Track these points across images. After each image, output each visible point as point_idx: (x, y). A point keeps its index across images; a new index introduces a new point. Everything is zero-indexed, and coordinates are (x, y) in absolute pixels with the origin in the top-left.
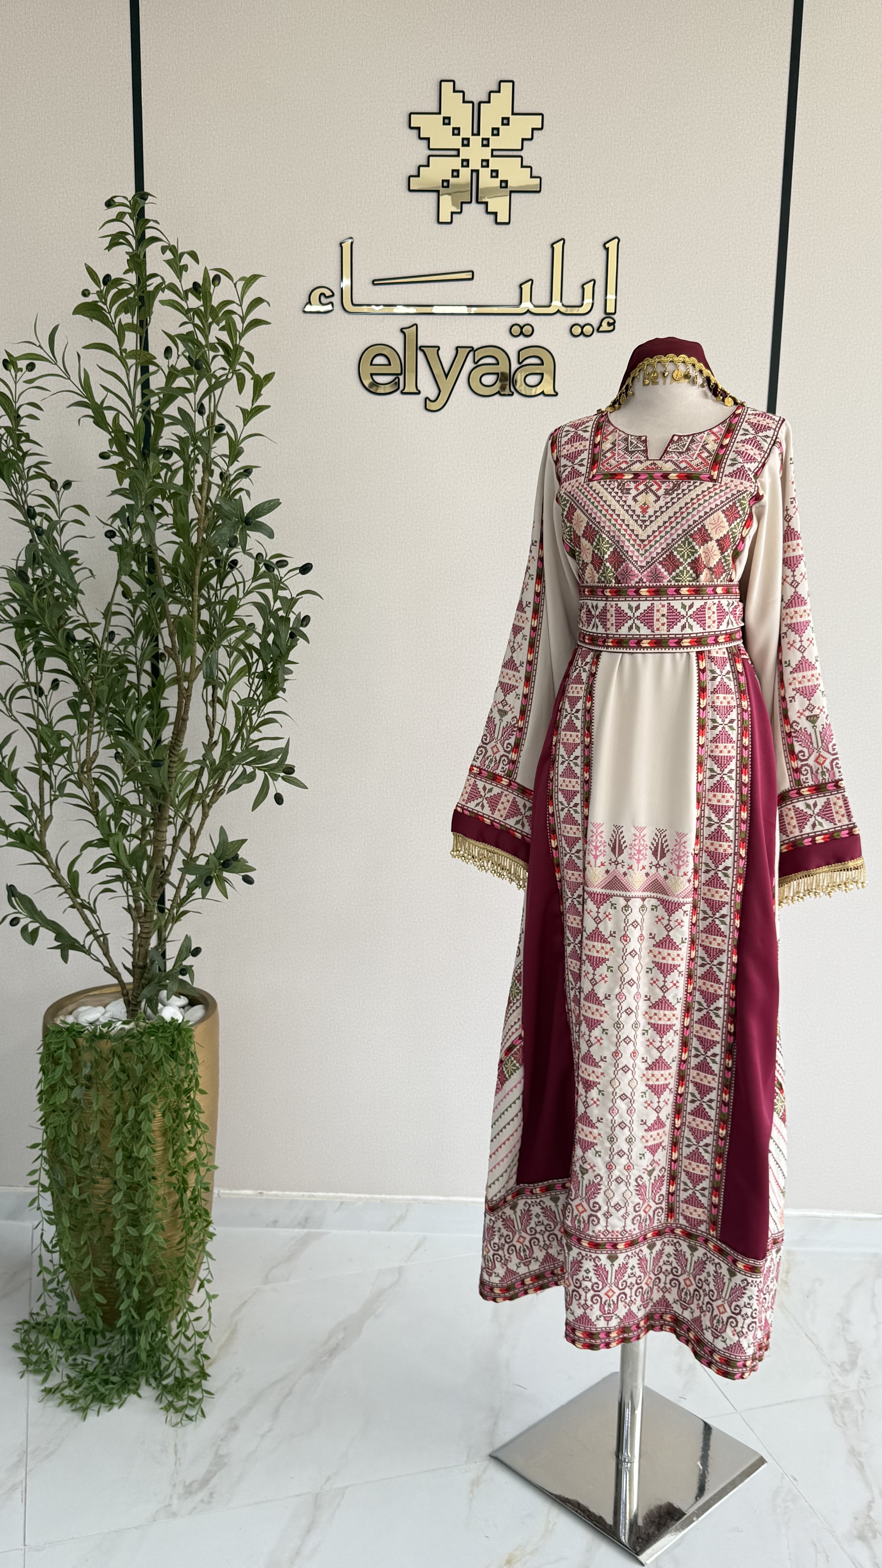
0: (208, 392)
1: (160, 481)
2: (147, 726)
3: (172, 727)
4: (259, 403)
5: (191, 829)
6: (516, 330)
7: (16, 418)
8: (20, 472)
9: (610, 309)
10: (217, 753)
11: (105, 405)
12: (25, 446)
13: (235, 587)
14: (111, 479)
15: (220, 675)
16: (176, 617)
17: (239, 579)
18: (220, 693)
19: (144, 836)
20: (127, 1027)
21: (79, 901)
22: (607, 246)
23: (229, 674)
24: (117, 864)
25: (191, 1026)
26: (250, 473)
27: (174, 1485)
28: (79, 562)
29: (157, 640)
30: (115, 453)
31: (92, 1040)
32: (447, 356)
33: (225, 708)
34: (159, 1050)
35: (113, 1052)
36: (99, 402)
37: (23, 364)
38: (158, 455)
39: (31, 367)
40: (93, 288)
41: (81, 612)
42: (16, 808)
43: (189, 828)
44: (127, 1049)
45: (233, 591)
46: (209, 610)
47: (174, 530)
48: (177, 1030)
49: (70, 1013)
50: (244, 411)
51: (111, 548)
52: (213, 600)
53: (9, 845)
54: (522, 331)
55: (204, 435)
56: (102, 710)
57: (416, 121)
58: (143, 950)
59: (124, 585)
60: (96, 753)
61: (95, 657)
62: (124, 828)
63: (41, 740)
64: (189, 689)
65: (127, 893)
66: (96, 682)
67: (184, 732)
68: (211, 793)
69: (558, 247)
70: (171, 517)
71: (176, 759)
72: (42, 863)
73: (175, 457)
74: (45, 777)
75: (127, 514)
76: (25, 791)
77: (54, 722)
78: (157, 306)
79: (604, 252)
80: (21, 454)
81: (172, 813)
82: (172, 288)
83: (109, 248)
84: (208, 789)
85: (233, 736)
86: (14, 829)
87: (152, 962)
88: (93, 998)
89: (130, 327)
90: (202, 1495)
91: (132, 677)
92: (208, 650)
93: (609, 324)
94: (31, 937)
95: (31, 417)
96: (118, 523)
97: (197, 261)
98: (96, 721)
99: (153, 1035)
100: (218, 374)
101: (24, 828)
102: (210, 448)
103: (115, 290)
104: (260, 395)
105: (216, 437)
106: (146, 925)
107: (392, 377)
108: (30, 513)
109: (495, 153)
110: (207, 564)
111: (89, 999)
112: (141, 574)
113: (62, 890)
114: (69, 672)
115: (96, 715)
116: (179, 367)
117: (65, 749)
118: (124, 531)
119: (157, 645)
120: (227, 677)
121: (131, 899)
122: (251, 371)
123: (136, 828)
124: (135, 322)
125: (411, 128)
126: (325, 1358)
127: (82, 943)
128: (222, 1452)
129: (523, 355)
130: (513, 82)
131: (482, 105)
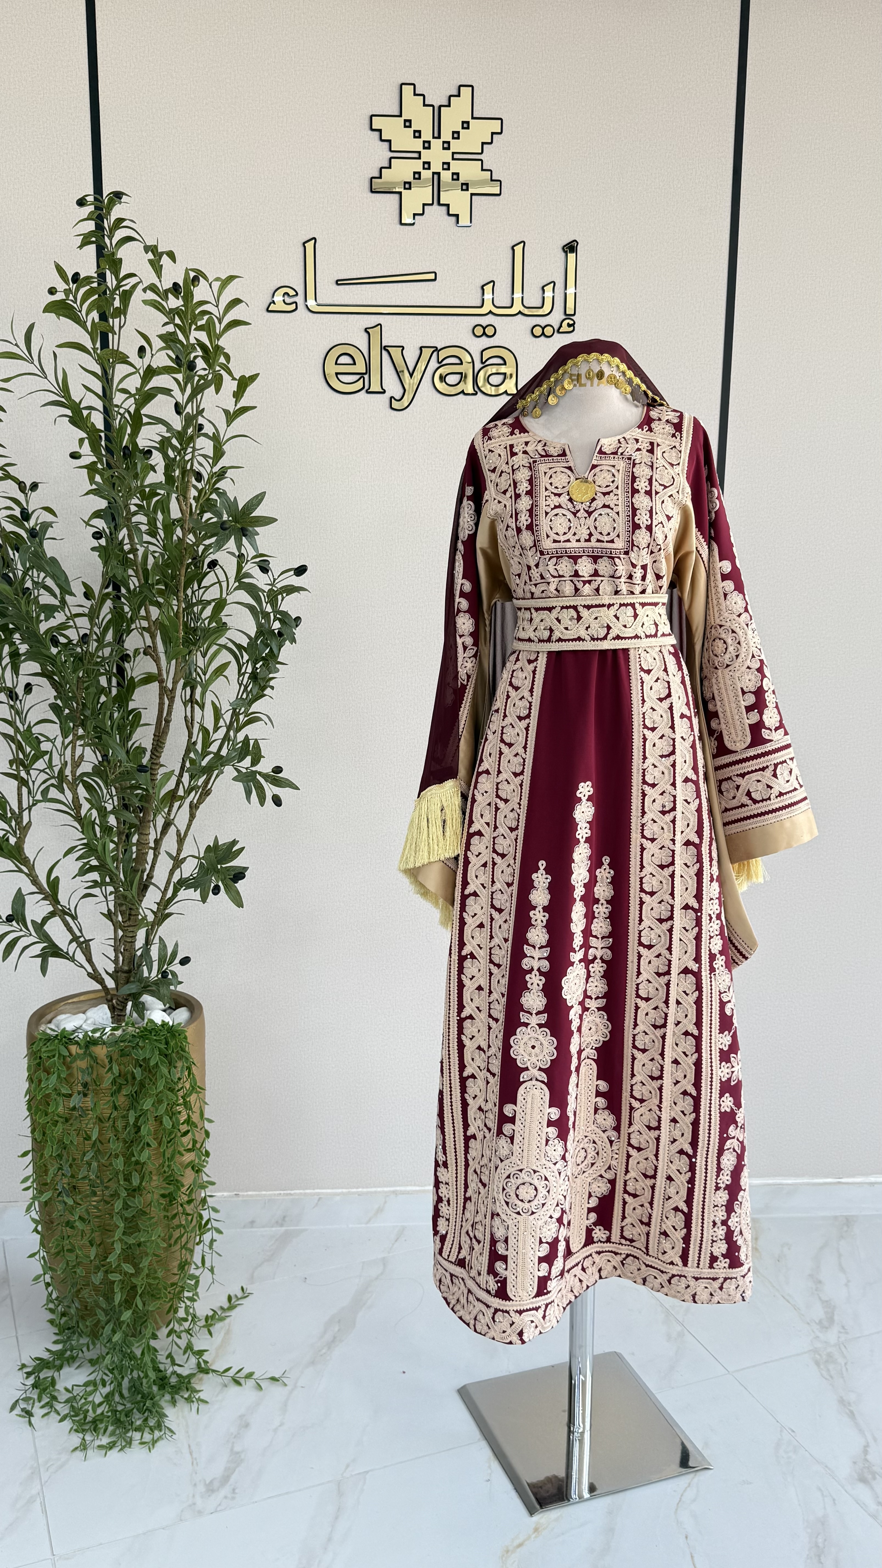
3: (152, 729)
4: (243, 404)
5: (178, 831)
6: (478, 331)
9: (570, 311)
11: (82, 403)
13: (217, 586)
21: (60, 907)
22: (566, 249)
23: (205, 675)
25: (181, 1029)
27: (195, 1485)
30: (86, 454)
31: (84, 1046)
32: (411, 357)
33: (203, 708)
35: (110, 1058)
36: (77, 401)
40: (61, 286)
44: (123, 1053)
49: (50, 1022)
50: (226, 411)
54: (485, 332)
57: (377, 123)
58: (127, 954)
60: (82, 757)
63: (18, 745)
64: (173, 690)
65: (106, 897)
67: (167, 733)
69: (519, 249)
72: (21, 871)
75: (109, 514)
76: (4, 798)
77: (31, 726)
79: (563, 254)
82: (151, 287)
88: (71, 1005)
90: (226, 1491)
93: (569, 325)
97: (176, 261)
99: (147, 1038)
103: (86, 288)
104: (244, 395)
107: (358, 377)
109: (456, 156)
111: (67, 1007)
113: (42, 897)
114: (46, 675)
121: (112, 903)
122: (229, 372)
125: (372, 130)
126: (324, 1351)
127: (65, 950)
128: (237, 1448)
129: (486, 355)
130: (472, 87)
131: (442, 108)
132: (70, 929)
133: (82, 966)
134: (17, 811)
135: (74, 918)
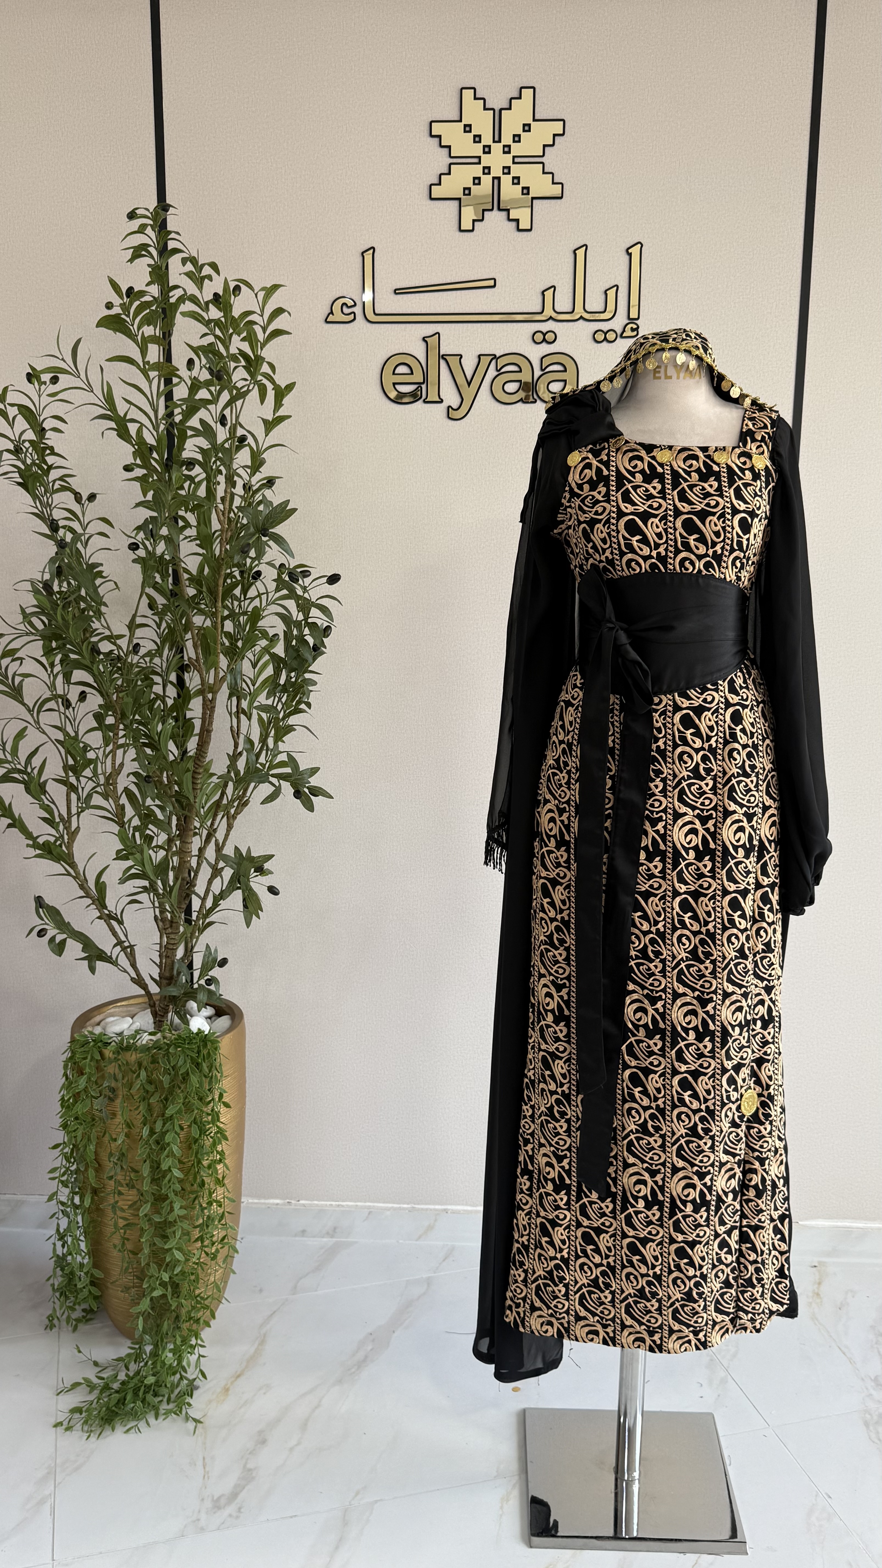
0: (229, 404)
1: (183, 492)
2: (173, 737)
3: (197, 737)
4: (281, 413)
5: (216, 840)
6: (539, 337)
7: (41, 432)
8: (46, 486)
9: (634, 315)
10: (241, 764)
11: (128, 418)
12: (50, 460)
13: (258, 599)
14: (135, 492)
15: (244, 685)
16: (200, 628)
17: (262, 590)
18: (244, 704)
19: (170, 847)
20: (154, 1038)
21: (106, 912)
22: (630, 251)
23: (254, 685)
24: (142, 876)
25: (218, 1037)
26: (273, 484)
27: (203, 1500)
28: (104, 574)
29: (182, 651)
30: (138, 466)
31: (119, 1053)
32: (469, 365)
33: (249, 719)
34: (185, 1062)
35: (140, 1065)
36: (122, 415)
37: (46, 377)
38: (181, 467)
39: (55, 380)
40: (117, 301)
41: (105, 625)
42: (44, 819)
43: (214, 839)
44: (154, 1061)
45: (256, 603)
46: (233, 621)
47: (198, 542)
48: (204, 1041)
49: (98, 1024)
50: (265, 421)
51: (134, 561)
52: (237, 611)
53: (37, 856)
54: (545, 338)
55: (226, 445)
56: (127, 722)
57: (437, 129)
58: (169, 961)
59: (149, 597)
60: (122, 765)
61: (119, 669)
62: (149, 839)
63: (68, 752)
64: (213, 701)
65: (153, 904)
66: (121, 695)
67: (208, 743)
68: (236, 804)
69: (580, 253)
70: (194, 529)
71: (201, 771)
72: (69, 874)
73: (197, 470)
74: (72, 788)
75: (151, 527)
76: (53, 803)
77: (81, 734)
78: (178, 317)
79: (627, 257)
80: (45, 467)
81: (197, 825)
82: (194, 299)
83: (131, 260)
84: (233, 801)
85: (257, 746)
86: (41, 840)
87: (179, 973)
88: (121, 1009)
89: (153, 339)
90: (231, 1509)
91: (158, 689)
92: (232, 660)
93: (632, 330)
94: (59, 948)
95: (55, 430)
96: (141, 535)
97: (218, 273)
98: (121, 733)
99: (179, 1047)
100: (239, 384)
101: (52, 839)
102: (231, 460)
103: (137, 303)
104: (281, 405)
105: (238, 448)
106: (172, 936)
107: (415, 387)
108: (54, 526)
109: (516, 160)
110: (231, 575)
111: (117, 1010)
112: (165, 586)
113: (89, 901)
114: (95, 685)
115: (121, 727)
116: (202, 379)
117: (91, 761)
118: (147, 543)
119: (183, 657)
120: (252, 688)
121: (157, 910)
122: (272, 381)
123: (162, 838)
124: (158, 334)
125: (432, 136)
126: (353, 1370)
127: (109, 954)
128: (250, 1465)
129: (546, 362)
130: (534, 88)
131: (503, 112)
132: (115, 934)
133: (125, 971)
134: (66, 816)
135: (120, 922)
